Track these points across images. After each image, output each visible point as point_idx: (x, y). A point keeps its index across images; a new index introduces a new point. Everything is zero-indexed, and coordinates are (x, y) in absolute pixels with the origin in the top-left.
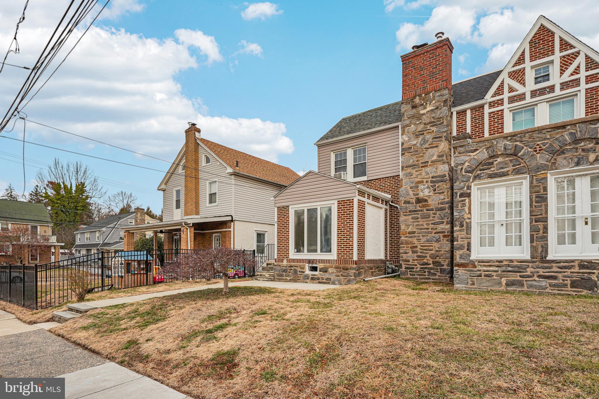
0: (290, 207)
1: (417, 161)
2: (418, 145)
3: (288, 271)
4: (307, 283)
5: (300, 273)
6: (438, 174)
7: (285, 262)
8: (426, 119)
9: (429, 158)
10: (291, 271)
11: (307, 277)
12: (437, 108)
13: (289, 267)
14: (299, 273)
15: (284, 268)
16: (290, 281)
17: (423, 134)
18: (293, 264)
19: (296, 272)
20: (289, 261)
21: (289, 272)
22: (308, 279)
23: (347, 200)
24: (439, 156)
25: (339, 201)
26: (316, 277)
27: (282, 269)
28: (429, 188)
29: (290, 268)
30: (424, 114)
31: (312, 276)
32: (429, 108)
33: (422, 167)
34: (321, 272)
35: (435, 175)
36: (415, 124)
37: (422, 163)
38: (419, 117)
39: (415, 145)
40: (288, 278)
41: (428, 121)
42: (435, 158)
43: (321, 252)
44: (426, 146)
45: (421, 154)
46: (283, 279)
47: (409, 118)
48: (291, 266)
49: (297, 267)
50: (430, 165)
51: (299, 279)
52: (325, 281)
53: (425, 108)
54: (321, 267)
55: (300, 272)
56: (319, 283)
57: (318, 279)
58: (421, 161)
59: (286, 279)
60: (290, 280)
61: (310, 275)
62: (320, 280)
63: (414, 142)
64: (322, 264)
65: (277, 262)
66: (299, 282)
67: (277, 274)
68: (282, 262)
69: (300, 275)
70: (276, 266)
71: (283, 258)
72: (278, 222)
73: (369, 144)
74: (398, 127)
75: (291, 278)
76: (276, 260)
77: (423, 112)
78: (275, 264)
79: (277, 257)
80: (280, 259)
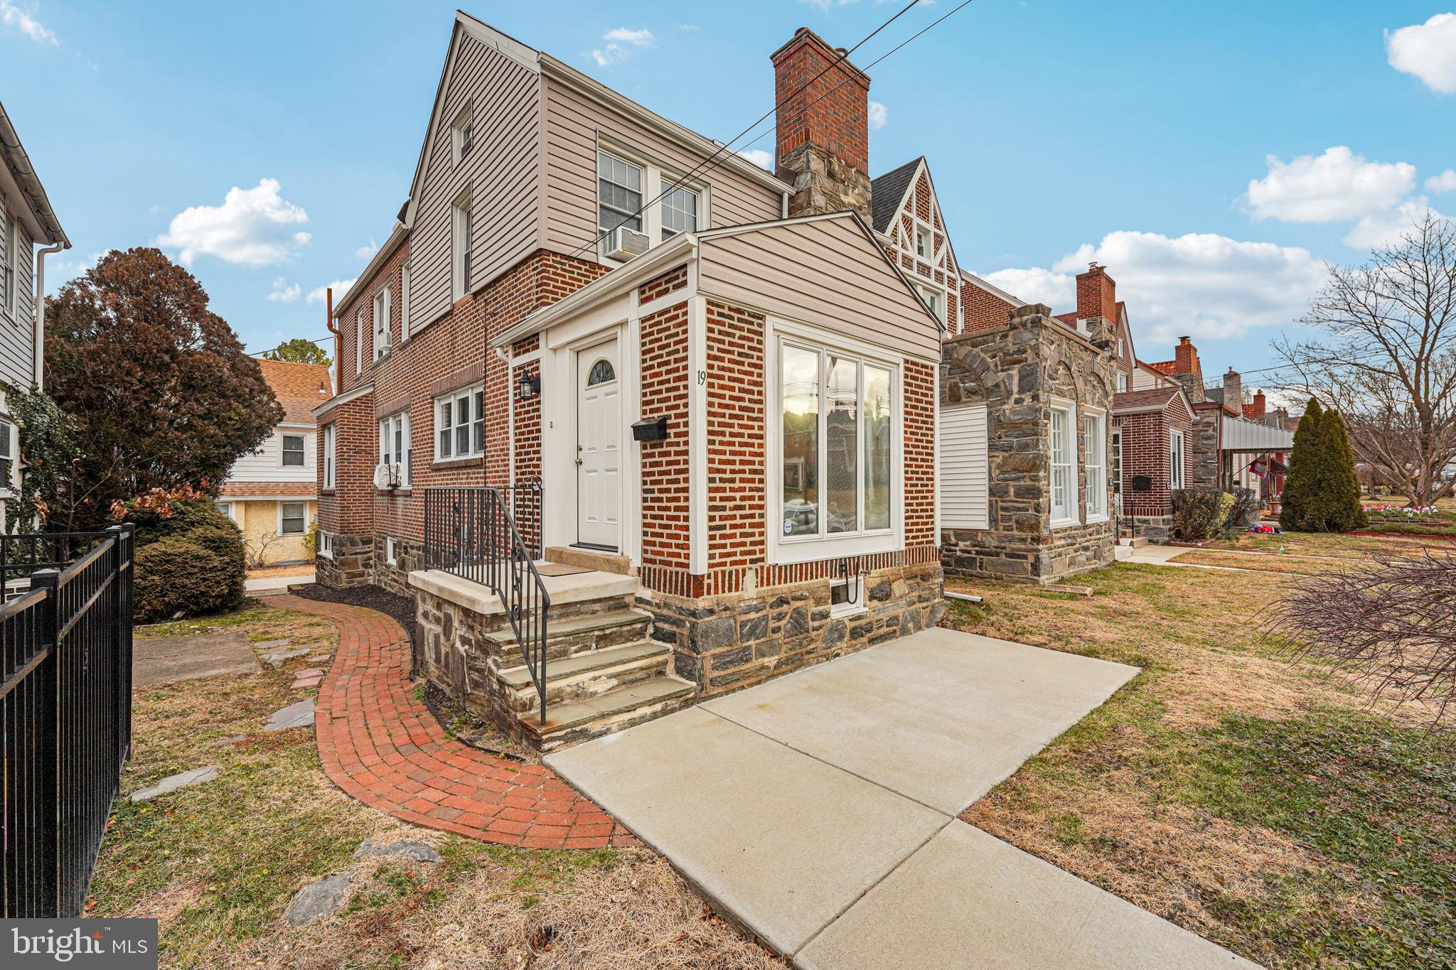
0: (770, 324)
3: (772, 624)
4: (838, 655)
5: (816, 624)
7: (750, 589)
10: (782, 623)
11: (837, 632)
13: (771, 606)
14: (811, 624)
15: (753, 615)
16: (778, 670)
18: (783, 588)
19: (799, 622)
20: (766, 576)
21: (773, 631)
22: (839, 637)
26: (863, 622)
27: (743, 625)
29: (776, 611)
30: (844, 205)
31: (854, 624)
34: (875, 603)
40: (771, 661)
43: (867, 526)
46: (747, 675)
47: (824, 194)
48: (782, 601)
49: (805, 598)
51: (809, 653)
52: (885, 630)
53: (846, 194)
54: (871, 582)
55: (813, 618)
56: (872, 641)
57: (869, 628)
59: (763, 667)
60: (775, 667)
61: (847, 622)
62: (875, 632)
64: (874, 573)
65: (709, 593)
66: (810, 664)
67: (714, 656)
68: (737, 589)
69: (814, 629)
70: (711, 612)
71: (740, 567)
72: (710, 376)
73: (714, 191)
74: (781, 196)
75: (783, 655)
76: (706, 581)
77: (843, 197)
78: (702, 603)
79: (711, 566)
80: (723, 573)
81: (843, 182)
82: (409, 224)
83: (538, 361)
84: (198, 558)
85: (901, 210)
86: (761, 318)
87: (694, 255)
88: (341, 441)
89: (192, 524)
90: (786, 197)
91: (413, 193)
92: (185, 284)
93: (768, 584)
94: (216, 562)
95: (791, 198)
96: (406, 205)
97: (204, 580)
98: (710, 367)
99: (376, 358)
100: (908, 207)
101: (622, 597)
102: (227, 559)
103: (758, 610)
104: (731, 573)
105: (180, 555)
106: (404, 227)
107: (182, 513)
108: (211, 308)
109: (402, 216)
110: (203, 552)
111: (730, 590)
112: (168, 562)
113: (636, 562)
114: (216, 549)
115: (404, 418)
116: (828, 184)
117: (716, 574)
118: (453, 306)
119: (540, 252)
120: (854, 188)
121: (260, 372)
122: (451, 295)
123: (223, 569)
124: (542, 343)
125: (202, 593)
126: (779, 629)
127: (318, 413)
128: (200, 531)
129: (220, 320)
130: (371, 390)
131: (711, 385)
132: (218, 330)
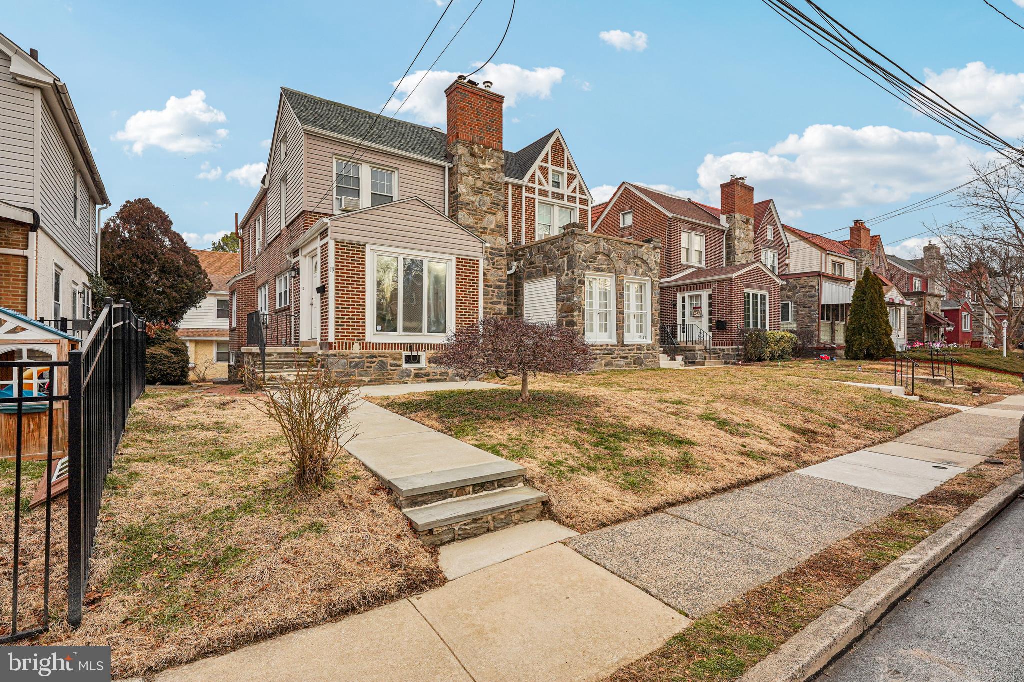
0: (368, 248)
1: (476, 223)
2: (477, 204)
3: (367, 365)
4: (407, 383)
5: (393, 368)
6: (496, 246)
7: (356, 349)
8: (485, 176)
9: (487, 224)
10: (373, 365)
11: (406, 373)
12: (495, 170)
13: (367, 357)
14: (390, 367)
15: (356, 360)
16: (371, 383)
17: (482, 193)
18: (375, 352)
19: (383, 366)
20: (365, 346)
21: (368, 367)
22: (409, 376)
23: (470, 260)
24: (498, 226)
25: (459, 258)
26: (423, 372)
27: (351, 363)
28: (488, 260)
29: (370, 360)
30: (483, 170)
31: (417, 372)
32: (488, 166)
33: (481, 232)
34: (432, 365)
35: (494, 246)
36: (473, 177)
37: (481, 228)
38: (479, 171)
39: (474, 202)
40: (367, 379)
41: (487, 180)
42: (493, 226)
43: (429, 332)
44: (485, 208)
45: (480, 217)
46: (354, 382)
47: (468, 166)
48: (373, 356)
49: (387, 357)
50: (490, 234)
52: (438, 377)
53: (484, 163)
54: (430, 355)
55: (392, 365)
56: (429, 381)
57: (428, 374)
58: (479, 226)
59: (362, 380)
61: (413, 370)
62: (431, 377)
63: (473, 199)
64: (433, 352)
65: (335, 349)
66: (389, 384)
67: (336, 372)
68: (350, 349)
69: (392, 370)
70: (335, 356)
71: (351, 341)
72: (337, 269)
73: (401, 171)
74: (445, 168)
75: (373, 377)
76: (334, 345)
77: (481, 166)
78: (331, 352)
79: (336, 339)
80: (343, 343)
81: (481, 157)
82: (267, 186)
83: (299, 261)
84: (166, 356)
85: (538, 162)
86: (365, 245)
87: (329, 225)
88: (239, 299)
89: (165, 341)
90: (447, 169)
91: (267, 171)
92: (161, 217)
93: (367, 349)
94: (175, 359)
95: (450, 169)
96: (265, 176)
97: (170, 367)
98: (337, 265)
99: (257, 253)
100: (545, 160)
101: (312, 353)
102: (180, 358)
103: (359, 358)
104: (346, 343)
105: (159, 355)
106: (265, 187)
107: (160, 336)
108: (174, 228)
109: (263, 182)
110: (170, 354)
111: (346, 349)
112: (154, 357)
113: (319, 341)
114: (175, 354)
115: (267, 287)
116: (471, 160)
117: (339, 343)
118: (281, 231)
119: (303, 212)
120: (490, 160)
121: (199, 262)
122: (281, 226)
123: (179, 363)
124: (300, 253)
125: (168, 374)
126: (371, 367)
127: (229, 285)
128: (168, 344)
129: (179, 235)
130: (254, 272)
131: (337, 272)
132: (177, 239)
